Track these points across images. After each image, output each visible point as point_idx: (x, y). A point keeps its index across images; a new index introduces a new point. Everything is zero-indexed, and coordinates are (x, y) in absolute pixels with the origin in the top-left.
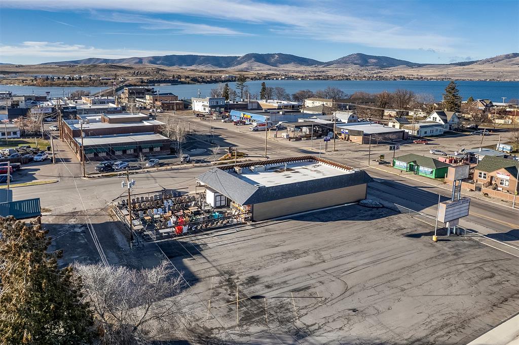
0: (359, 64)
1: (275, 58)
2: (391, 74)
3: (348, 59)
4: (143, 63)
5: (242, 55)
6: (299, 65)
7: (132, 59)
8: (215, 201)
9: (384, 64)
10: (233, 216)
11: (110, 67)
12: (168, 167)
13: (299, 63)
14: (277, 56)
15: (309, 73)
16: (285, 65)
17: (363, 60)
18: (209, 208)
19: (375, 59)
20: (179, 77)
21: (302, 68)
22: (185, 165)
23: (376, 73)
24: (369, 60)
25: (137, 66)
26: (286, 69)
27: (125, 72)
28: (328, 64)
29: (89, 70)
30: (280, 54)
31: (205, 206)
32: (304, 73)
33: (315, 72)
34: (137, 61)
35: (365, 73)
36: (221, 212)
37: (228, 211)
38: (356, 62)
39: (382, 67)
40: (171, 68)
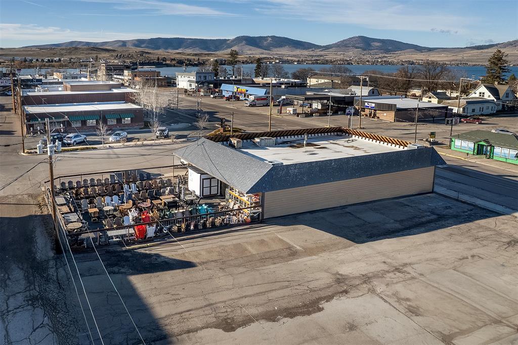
0: (361, 48)
1: (268, 41)
2: (397, 58)
3: (348, 42)
4: (127, 46)
5: (232, 38)
6: (294, 49)
7: (115, 42)
8: (202, 187)
9: (389, 48)
10: (231, 211)
11: (92, 50)
12: (139, 143)
13: (295, 47)
14: (270, 39)
15: (306, 57)
16: (278, 49)
17: (365, 43)
18: (192, 198)
19: (378, 42)
20: (164, 59)
21: (298, 52)
22: (162, 141)
23: (380, 58)
24: (372, 43)
25: (120, 49)
26: (280, 53)
27: (107, 55)
28: (327, 48)
29: (70, 53)
30: (273, 37)
31: (185, 194)
32: (300, 57)
33: (312, 56)
34: (121, 44)
35: (367, 57)
36: (210, 205)
37: (222, 204)
38: (357, 45)
39: (387, 51)
40: (156, 51)
